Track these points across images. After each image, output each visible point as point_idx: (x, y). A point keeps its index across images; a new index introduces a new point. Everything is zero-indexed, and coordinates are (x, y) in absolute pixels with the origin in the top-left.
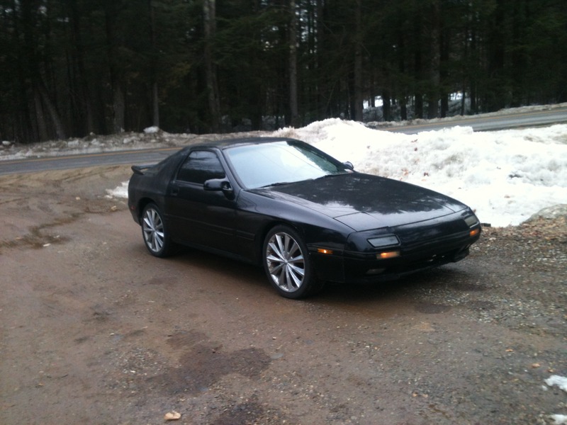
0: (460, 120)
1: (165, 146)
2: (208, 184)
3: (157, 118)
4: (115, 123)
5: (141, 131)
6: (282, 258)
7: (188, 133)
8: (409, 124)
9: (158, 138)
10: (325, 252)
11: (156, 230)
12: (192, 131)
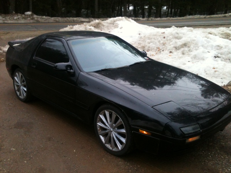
0: (169, 20)
1: (34, 22)
2: (56, 66)
3: (31, 7)
4: (10, 8)
5: (23, 13)
6: (108, 126)
7: (46, 16)
8: (148, 20)
9: (31, 17)
10: (145, 132)
11: (22, 85)
12: (48, 15)
